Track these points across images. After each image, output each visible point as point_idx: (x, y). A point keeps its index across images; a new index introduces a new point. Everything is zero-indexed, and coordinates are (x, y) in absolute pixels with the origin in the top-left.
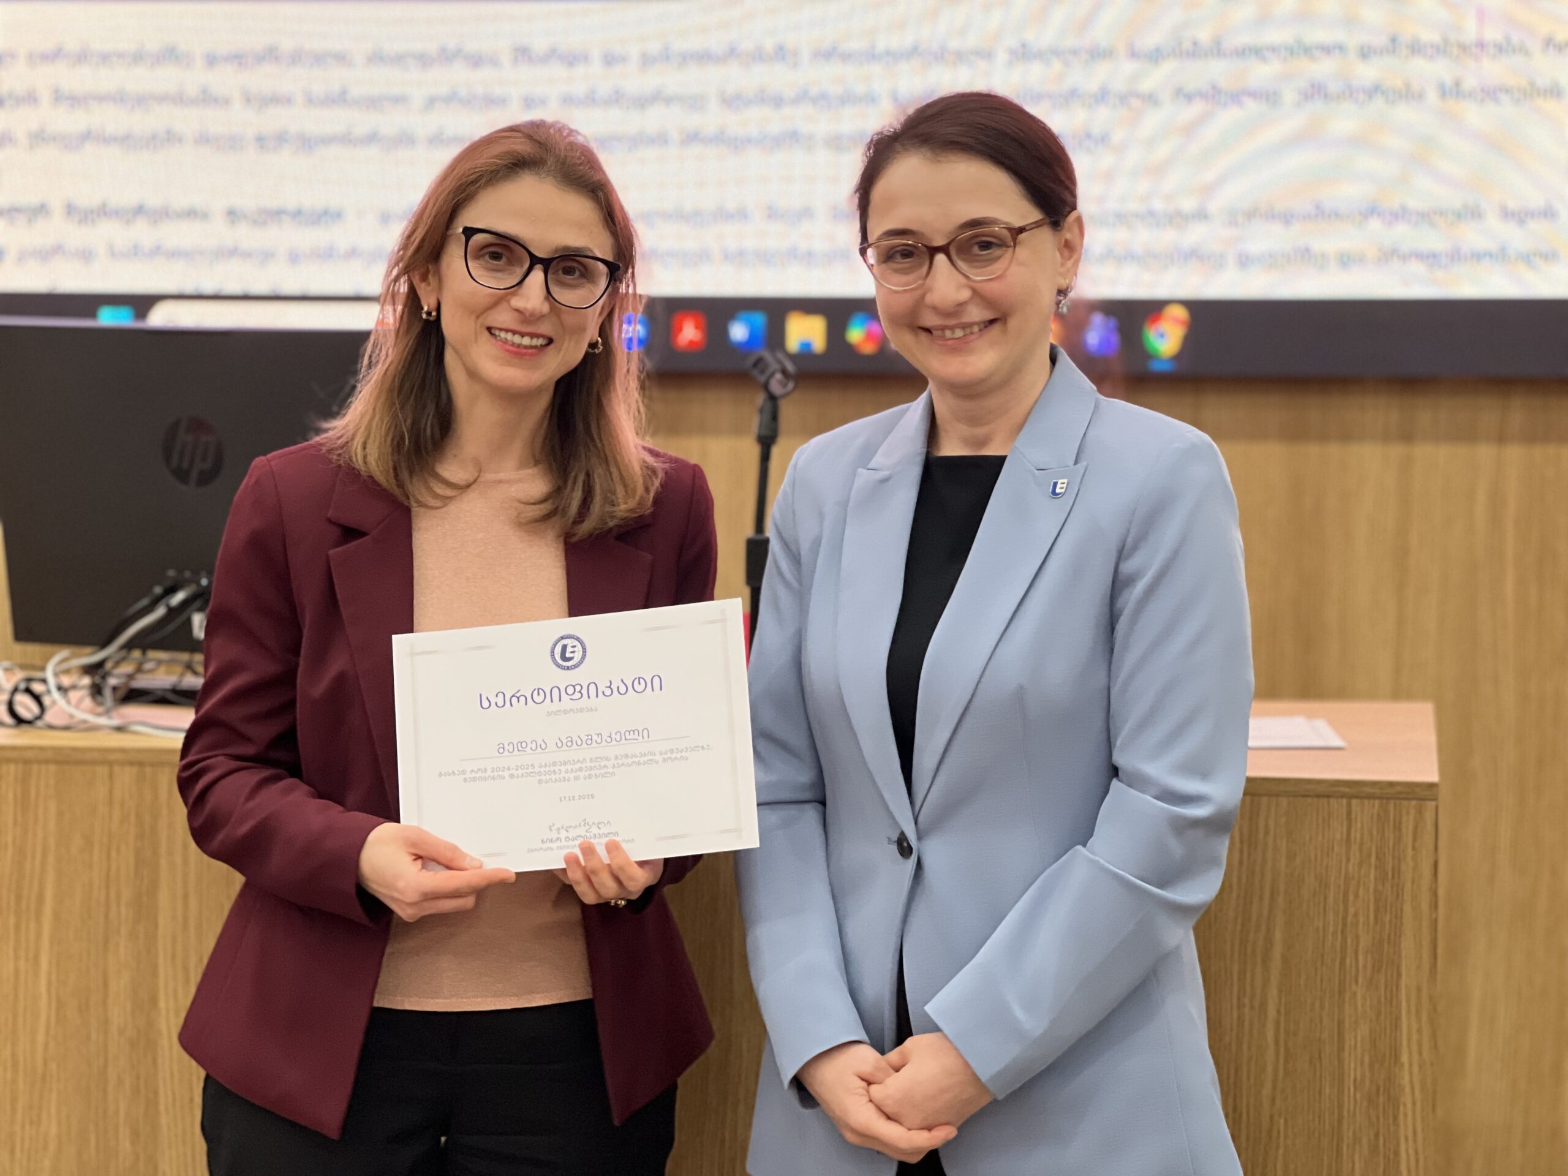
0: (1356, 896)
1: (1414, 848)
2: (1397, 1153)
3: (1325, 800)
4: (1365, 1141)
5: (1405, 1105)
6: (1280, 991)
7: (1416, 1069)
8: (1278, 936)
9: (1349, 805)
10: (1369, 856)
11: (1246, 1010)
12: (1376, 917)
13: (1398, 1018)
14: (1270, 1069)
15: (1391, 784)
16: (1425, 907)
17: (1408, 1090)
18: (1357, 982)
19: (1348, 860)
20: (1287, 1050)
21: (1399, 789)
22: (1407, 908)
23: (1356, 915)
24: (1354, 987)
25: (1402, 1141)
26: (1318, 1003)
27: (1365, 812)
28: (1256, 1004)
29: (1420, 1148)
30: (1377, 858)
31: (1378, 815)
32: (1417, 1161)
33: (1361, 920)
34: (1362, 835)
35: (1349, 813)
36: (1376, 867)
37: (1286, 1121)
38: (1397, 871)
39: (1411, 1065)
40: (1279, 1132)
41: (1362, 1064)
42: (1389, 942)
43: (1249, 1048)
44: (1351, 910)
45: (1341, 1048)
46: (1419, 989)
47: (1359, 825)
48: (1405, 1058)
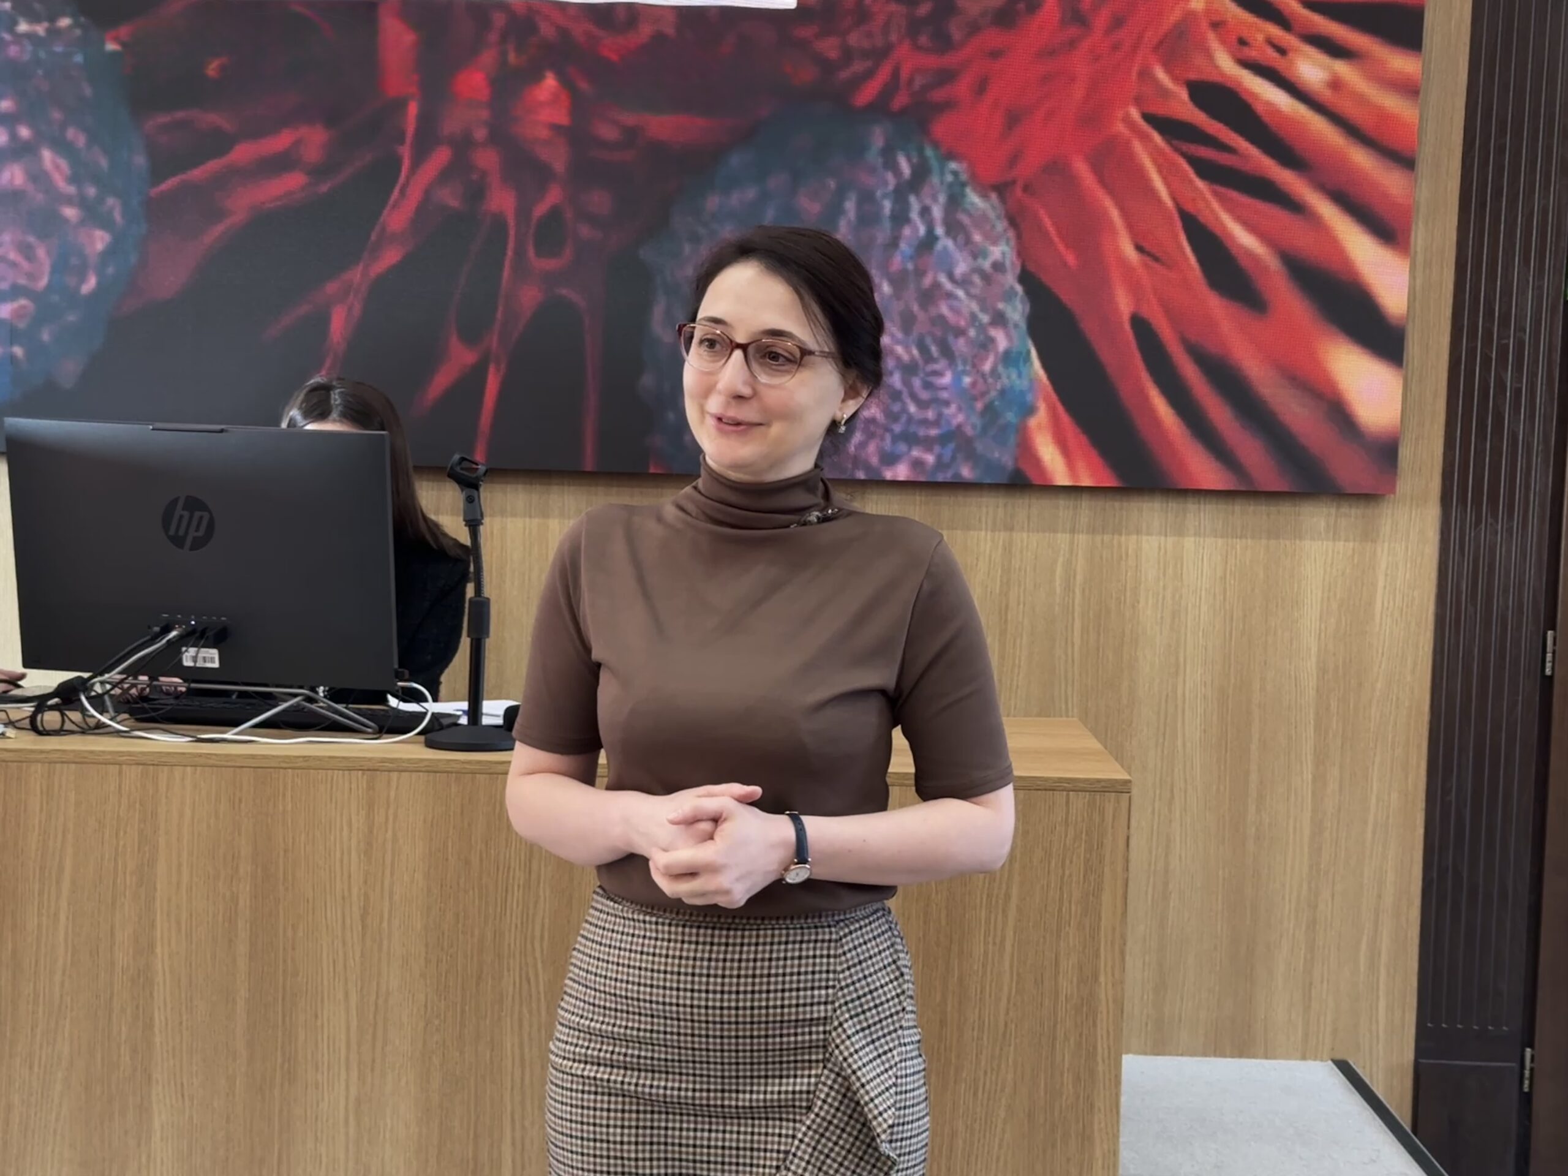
0: (1071, 862)
1: (1113, 827)
2: (1095, 1048)
3: (1051, 792)
4: (1072, 1041)
5: (1101, 1013)
6: (1015, 933)
7: (1110, 986)
8: (1015, 891)
9: (1068, 795)
10: (1082, 833)
11: (990, 946)
12: (1084, 876)
13: (1098, 949)
14: (1006, 989)
15: (1099, 781)
16: (1119, 869)
17: (1104, 1003)
18: (1069, 925)
19: (1066, 836)
20: (1018, 974)
21: (1103, 784)
22: (1107, 870)
23: (1070, 875)
24: (1067, 928)
25: (1099, 1037)
26: (1042, 940)
27: (1079, 802)
28: (998, 941)
29: (1112, 1044)
30: (1087, 832)
31: (1089, 801)
32: (1109, 1053)
33: (1074, 879)
34: (1076, 817)
35: (1067, 802)
36: (1086, 842)
37: (1016, 1026)
38: (1101, 845)
39: (1106, 984)
40: (1011, 1034)
41: (1072, 982)
42: (1093, 895)
43: (992, 974)
44: (1067, 873)
45: (1057, 973)
46: (1114, 929)
47: (1075, 811)
48: (1102, 979)
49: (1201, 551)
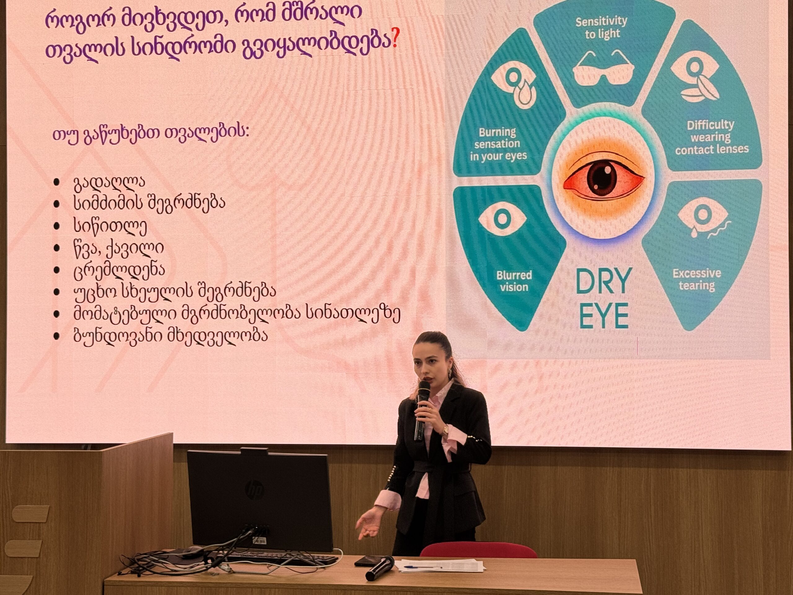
49: (706, 475)
